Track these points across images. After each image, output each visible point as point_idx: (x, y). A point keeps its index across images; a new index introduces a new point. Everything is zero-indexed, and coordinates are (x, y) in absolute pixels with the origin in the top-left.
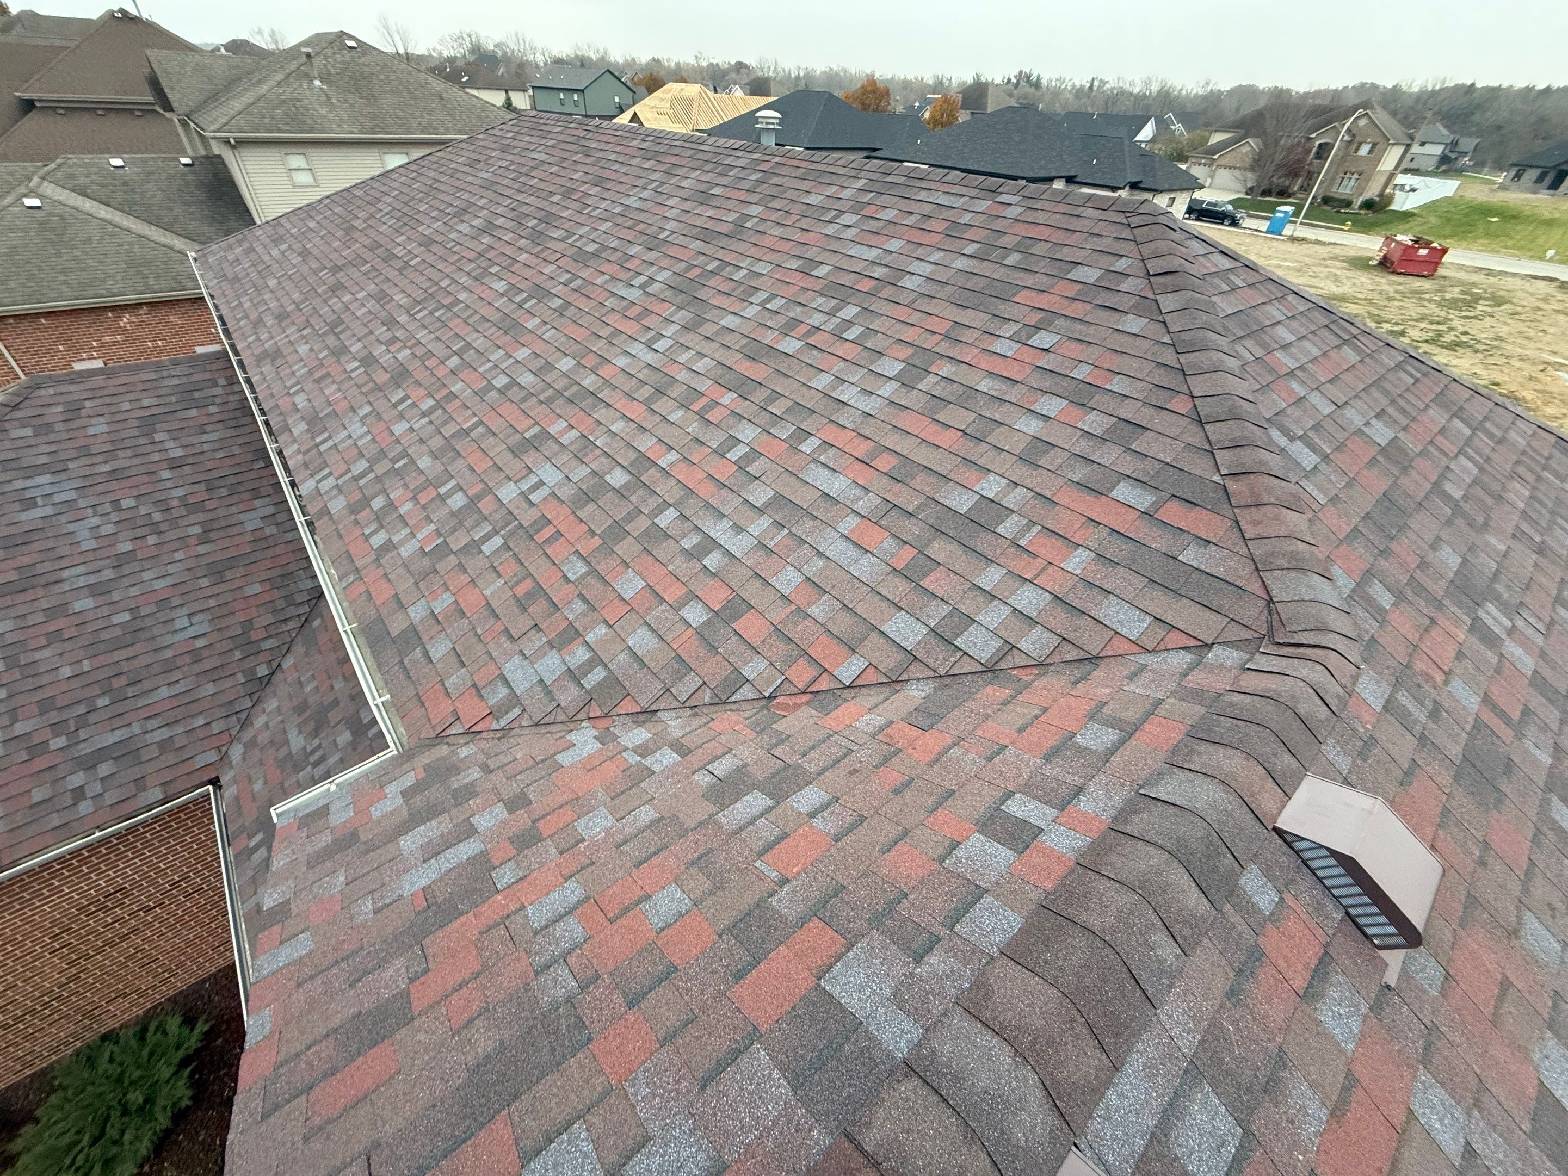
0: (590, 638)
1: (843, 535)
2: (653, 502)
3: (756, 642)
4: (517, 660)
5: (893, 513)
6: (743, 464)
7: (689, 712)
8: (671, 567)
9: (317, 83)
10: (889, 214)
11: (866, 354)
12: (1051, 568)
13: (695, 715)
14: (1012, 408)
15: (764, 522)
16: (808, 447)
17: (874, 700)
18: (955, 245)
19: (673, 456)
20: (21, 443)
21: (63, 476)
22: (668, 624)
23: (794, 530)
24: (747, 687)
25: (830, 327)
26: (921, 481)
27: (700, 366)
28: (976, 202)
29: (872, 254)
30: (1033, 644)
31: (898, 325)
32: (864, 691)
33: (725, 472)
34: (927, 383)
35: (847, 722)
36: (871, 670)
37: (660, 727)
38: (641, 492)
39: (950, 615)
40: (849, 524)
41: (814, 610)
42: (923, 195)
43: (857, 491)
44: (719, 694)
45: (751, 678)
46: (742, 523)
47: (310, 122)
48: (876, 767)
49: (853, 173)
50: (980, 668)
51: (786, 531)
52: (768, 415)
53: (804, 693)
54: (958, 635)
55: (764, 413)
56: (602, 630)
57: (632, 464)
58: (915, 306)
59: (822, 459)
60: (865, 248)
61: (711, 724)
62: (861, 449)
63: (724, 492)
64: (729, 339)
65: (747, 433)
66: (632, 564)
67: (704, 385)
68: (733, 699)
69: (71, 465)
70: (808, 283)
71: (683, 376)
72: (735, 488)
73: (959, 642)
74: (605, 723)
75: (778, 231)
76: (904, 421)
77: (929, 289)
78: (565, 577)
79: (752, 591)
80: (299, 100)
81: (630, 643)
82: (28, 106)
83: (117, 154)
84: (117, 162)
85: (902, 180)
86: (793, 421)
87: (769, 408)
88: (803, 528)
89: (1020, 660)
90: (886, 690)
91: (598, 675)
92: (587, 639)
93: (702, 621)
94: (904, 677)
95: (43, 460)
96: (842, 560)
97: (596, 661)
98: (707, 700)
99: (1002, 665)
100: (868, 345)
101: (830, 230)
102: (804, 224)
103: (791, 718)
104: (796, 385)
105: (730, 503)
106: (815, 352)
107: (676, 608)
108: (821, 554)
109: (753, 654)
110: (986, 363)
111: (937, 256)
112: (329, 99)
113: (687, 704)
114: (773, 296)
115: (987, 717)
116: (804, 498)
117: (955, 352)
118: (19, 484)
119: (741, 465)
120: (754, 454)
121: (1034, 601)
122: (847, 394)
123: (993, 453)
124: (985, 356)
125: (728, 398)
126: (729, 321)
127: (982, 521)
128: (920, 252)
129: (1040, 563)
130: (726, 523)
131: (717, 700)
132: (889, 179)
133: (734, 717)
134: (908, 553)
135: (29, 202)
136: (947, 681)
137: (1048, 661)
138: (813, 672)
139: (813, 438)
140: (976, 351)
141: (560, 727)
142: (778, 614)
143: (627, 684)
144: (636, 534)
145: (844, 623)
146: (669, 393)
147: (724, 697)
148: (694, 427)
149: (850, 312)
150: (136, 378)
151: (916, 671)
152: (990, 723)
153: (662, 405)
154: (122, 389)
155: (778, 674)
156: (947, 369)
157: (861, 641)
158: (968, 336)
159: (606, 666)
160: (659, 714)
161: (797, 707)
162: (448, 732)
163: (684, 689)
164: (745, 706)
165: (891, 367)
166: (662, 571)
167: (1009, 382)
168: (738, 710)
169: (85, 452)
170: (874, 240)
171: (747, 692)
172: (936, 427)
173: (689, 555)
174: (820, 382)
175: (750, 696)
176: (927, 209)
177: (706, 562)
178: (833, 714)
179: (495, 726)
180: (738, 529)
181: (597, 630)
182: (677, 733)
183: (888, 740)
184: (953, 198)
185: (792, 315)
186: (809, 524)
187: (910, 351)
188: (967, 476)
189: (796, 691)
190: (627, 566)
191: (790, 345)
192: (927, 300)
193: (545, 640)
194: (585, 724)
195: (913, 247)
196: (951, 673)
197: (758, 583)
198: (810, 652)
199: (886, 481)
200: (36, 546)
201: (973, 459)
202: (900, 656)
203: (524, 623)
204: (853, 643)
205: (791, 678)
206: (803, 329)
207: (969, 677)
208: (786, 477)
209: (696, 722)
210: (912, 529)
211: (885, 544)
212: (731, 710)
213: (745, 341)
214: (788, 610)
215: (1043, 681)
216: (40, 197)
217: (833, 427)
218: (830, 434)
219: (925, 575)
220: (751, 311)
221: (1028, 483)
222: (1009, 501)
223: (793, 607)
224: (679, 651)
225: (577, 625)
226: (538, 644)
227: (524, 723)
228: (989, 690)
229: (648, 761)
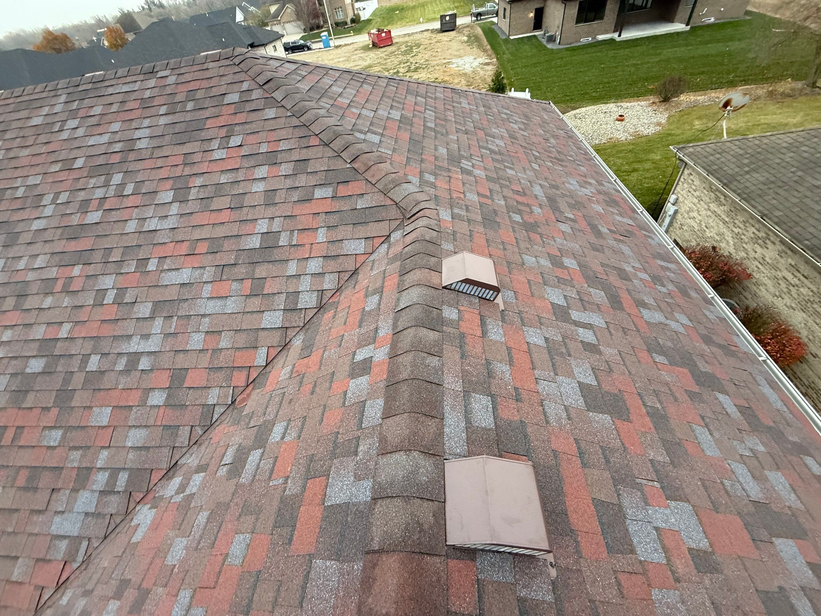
0: (99, 464)
1: (208, 298)
2: (76, 363)
3: (204, 384)
4: (57, 519)
5: (225, 269)
6: (119, 301)
7: (195, 447)
8: (120, 387)
10: (98, 110)
11: (146, 197)
12: (313, 246)
13: (200, 445)
14: (245, 183)
15: (159, 322)
16: (152, 266)
17: (282, 362)
18: (153, 111)
19: (66, 327)
22: (146, 416)
23: (179, 314)
24: (217, 408)
25: (112, 191)
26: (227, 245)
27: (39, 262)
28: (147, 82)
29: (105, 138)
30: (329, 283)
31: (153, 172)
32: (275, 361)
33: (112, 313)
34: (193, 194)
35: (276, 381)
36: (271, 350)
37: (184, 469)
38: (62, 361)
39: (287, 297)
40: (207, 290)
41: (223, 344)
42: (110, 90)
43: (198, 271)
44: (204, 424)
45: (215, 402)
46: (145, 332)
48: (299, 390)
49: (52, 94)
50: (316, 310)
51: (175, 318)
52: (112, 264)
53: (248, 386)
54: (297, 304)
55: (108, 265)
56: (105, 454)
57: (39, 350)
58: (155, 156)
59: (165, 267)
60: (98, 137)
61: (212, 442)
62: (184, 249)
63: (120, 323)
64: (48, 235)
65: (108, 282)
66: (93, 404)
67: (53, 273)
68: (214, 420)
70: (75, 175)
71: (31, 276)
72: (126, 317)
73: (299, 306)
74: (150, 496)
75: (26, 152)
76: (196, 220)
77: (155, 143)
78: (49, 448)
79: (181, 361)
81: (129, 444)
85: (90, 86)
86: (132, 258)
87: (110, 260)
88: (184, 309)
89: (329, 294)
90: (284, 352)
91: (123, 478)
92: (99, 466)
93: (164, 398)
94: (288, 340)
96: (218, 310)
97: (115, 472)
98: (201, 432)
99: (324, 302)
100: (144, 191)
101: (65, 135)
102: (43, 139)
103: (250, 403)
104: (117, 238)
105: (129, 327)
106: (113, 213)
107: (143, 403)
108: (204, 316)
109: (208, 390)
110: (214, 167)
111: (146, 123)
113: (191, 444)
114: (57, 195)
115: (330, 328)
116: (172, 294)
117: (196, 170)
119: (118, 302)
120: (121, 291)
121: (317, 265)
122: (152, 225)
123: (251, 210)
124: (213, 164)
125: (77, 271)
126: (37, 225)
127: (270, 245)
128: (134, 125)
129: (308, 247)
130: (136, 339)
131: (206, 428)
132: (81, 88)
133: (221, 427)
134: (248, 283)
136: (307, 327)
137: (340, 286)
138: (245, 373)
139: (151, 260)
140: (206, 164)
141: (122, 525)
142: (205, 361)
143: (147, 466)
144: (80, 387)
145: (241, 340)
146: (29, 292)
147: (209, 423)
148: (67, 301)
149: (117, 179)
151: (291, 333)
152: (333, 330)
153: (30, 303)
155: (228, 389)
156: (199, 181)
157: (256, 340)
158: (197, 158)
159: (124, 469)
160: (179, 463)
161: (249, 395)
162: (43, 601)
163: (183, 437)
164: (223, 418)
165: (168, 196)
166: (114, 394)
167: (235, 171)
168: (221, 422)
170: (100, 130)
171: (218, 410)
172: (214, 215)
173: (127, 371)
174: (131, 226)
175: (222, 410)
176: (120, 98)
177: (141, 367)
178: (268, 384)
179: (75, 565)
180: (146, 337)
181: (101, 456)
182: (196, 462)
183: (297, 374)
184: (131, 85)
185: (80, 199)
186: (185, 305)
187: (171, 182)
188: (247, 228)
189: (243, 389)
190: (91, 408)
191: (94, 217)
192: (159, 150)
193: (68, 492)
194: (138, 508)
195: (127, 124)
196: (306, 322)
197: (181, 355)
198: (236, 365)
199: (210, 257)
201: (245, 219)
202: (279, 333)
203: (42, 497)
204: (253, 345)
205: (236, 385)
206: (94, 204)
207: (315, 317)
208: (152, 291)
209: (203, 448)
210: (241, 271)
211: (233, 287)
212: (218, 425)
213: (60, 231)
214: (209, 355)
215: (343, 295)
217: (159, 247)
218: (161, 251)
219: (263, 288)
220: (49, 211)
221: (277, 214)
222: (275, 228)
223: (210, 352)
224: (164, 423)
225: (84, 465)
226: (64, 499)
227: (96, 545)
228: (326, 316)
229: (188, 492)
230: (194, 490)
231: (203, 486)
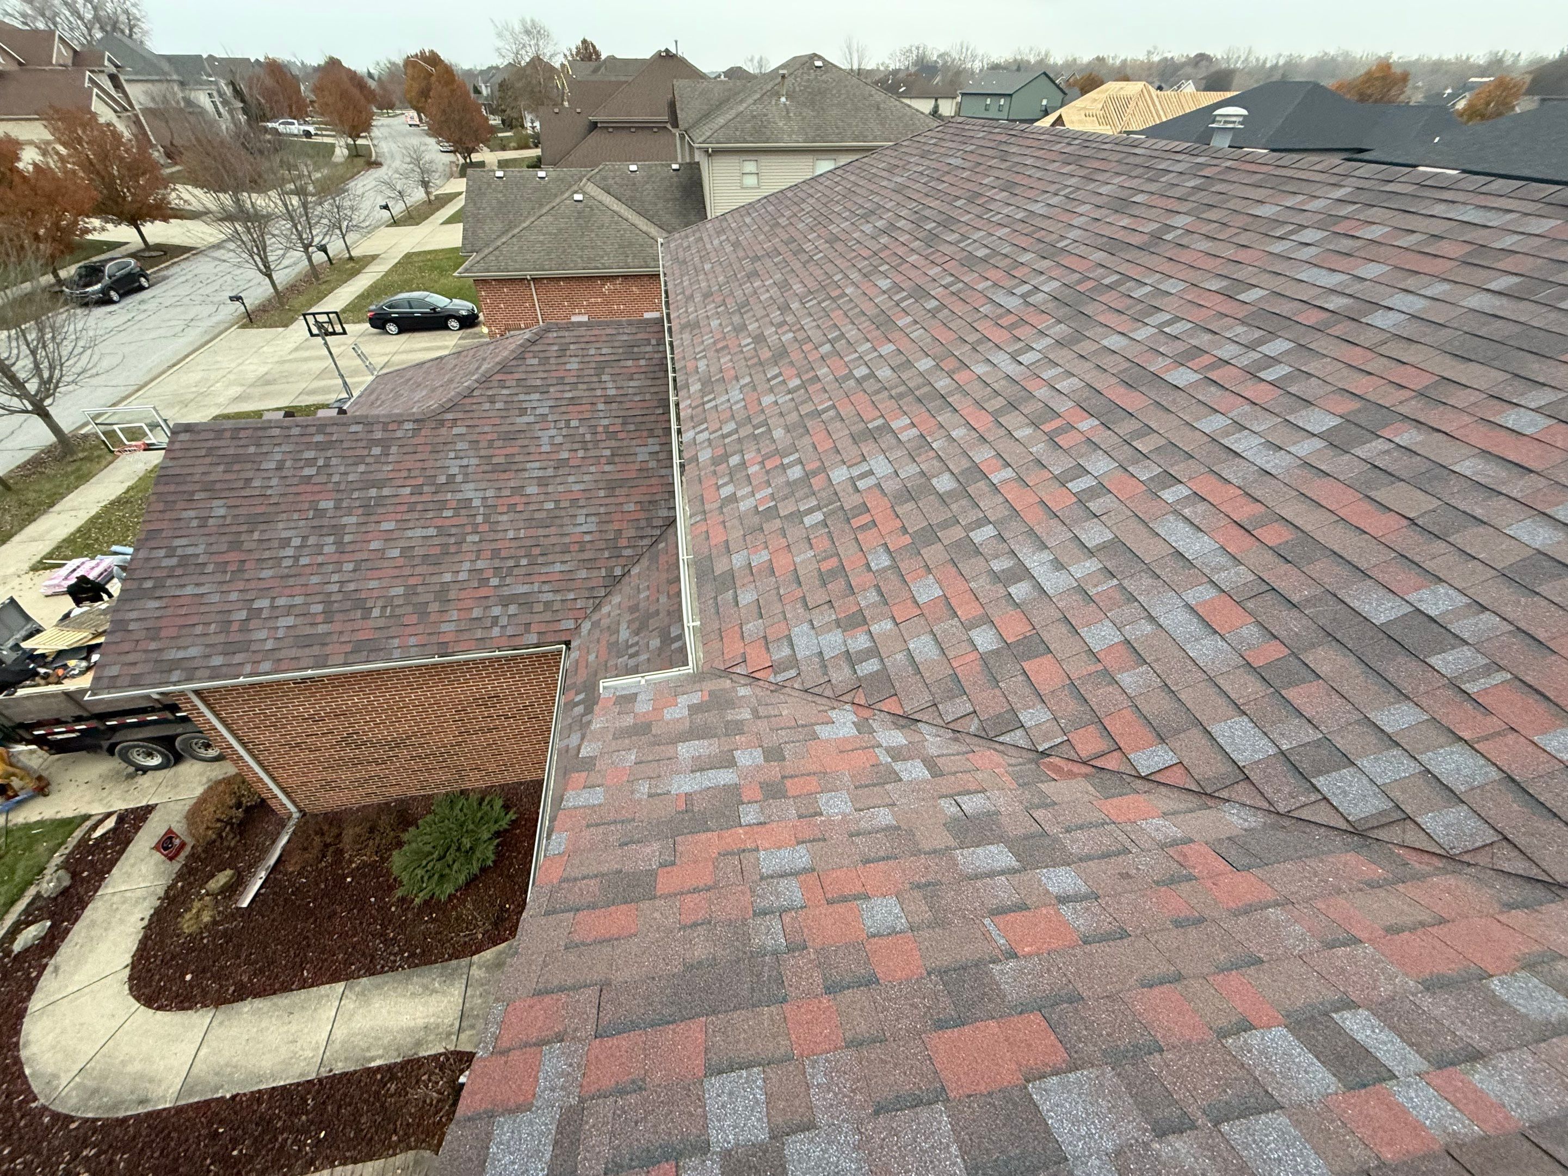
0: (875, 628)
1: (1187, 605)
2: (974, 515)
3: (1044, 690)
4: (806, 627)
5: (1268, 596)
6: (1084, 497)
7: (951, 735)
8: (973, 585)
9: (783, 99)
10: (1375, 232)
11: (1286, 400)
12: (1511, 737)
13: (956, 740)
14: (1510, 505)
15: (1091, 565)
16: (1169, 495)
17: (1172, 805)
18: (1478, 276)
19: (1008, 473)
20: (530, 369)
21: (546, 396)
22: (954, 641)
23: (1126, 583)
24: (1019, 732)
25: (1244, 361)
26: (1321, 568)
27: (1063, 385)
28: (1533, 220)
29: (1331, 280)
30: (1447, 826)
31: (1346, 372)
32: (1163, 790)
33: (1061, 501)
34: (1371, 449)
35: (1132, 816)
36: (1179, 771)
37: (917, 738)
38: (964, 502)
39: (1317, 744)
40: (1201, 594)
41: (1126, 679)
42: (1439, 209)
43: (1223, 560)
44: (987, 728)
45: (1027, 725)
46: (1064, 559)
47: (768, 133)
48: (1157, 883)
49: (1334, 180)
50: (1344, 826)
51: (1115, 582)
52: (1132, 449)
53: (1084, 763)
54: (1320, 773)
55: (1127, 447)
56: (888, 625)
57: (962, 473)
58: (1382, 350)
59: (1187, 512)
60: (1324, 272)
61: (971, 755)
62: (1245, 512)
63: (1054, 522)
64: (1108, 361)
65: (1100, 465)
66: (934, 571)
67: (1064, 406)
68: (1001, 739)
69: (552, 389)
70: (1228, 307)
71: (1042, 392)
72: (1067, 522)
73: (1320, 782)
74: (866, 713)
75: (1205, 245)
76: (1319, 489)
77: (1411, 330)
78: (868, 565)
79: (1055, 635)
80: (765, 115)
81: (911, 646)
82: (594, 126)
83: (634, 161)
84: (633, 168)
85: (1410, 189)
86: (1161, 462)
87: (1134, 444)
88: (1139, 585)
89: (1413, 837)
90: (1193, 801)
91: (871, 666)
92: (872, 629)
93: (990, 648)
94: (1224, 794)
95: (539, 382)
96: (1179, 634)
97: (874, 652)
98: (973, 729)
99: (1382, 834)
100: (1293, 389)
101: (1278, 247)
102: (1243, 239)
103: (1062, 785)
104: (1177, 422)
105: (1057, 536)
106: (1213, 389)
107: (968, 627)
108: (1152, 619)
109: (1037, 700)
110: (1478, 436)
111: (1439, 289)
112: (788, 113)
113: (951, 726)
114: (1177, 319)
115: (1339, 891)
116: (1149, 550)
117: (1433, 417)
118: (522, 397)
119: (1081, 500)
120: (1101, 489)
121: (1466, 771)
122: (1241, 443)
123: (1455, 557)
124: (1483, 428)
125: (1087, 424)
126: (1113, 341)
127: (1407, 642)
128: (1411, 283)
129: (1493, 724)
130: (1046, 556)
131: (983, 734)
132: (1390, 187)
133: (997, 758)
134: (1275, 651)
135: (578, 197)
136: (1287, 823)
137: (1466, 858)
138: (1103, 745)
139: (1180, 487)
140: (1467, 419)
141: (824, 701)
142: (1080, 668)
143: (897, 685)
144: (946, 542)
145: (1158, 705)
146: (1021, 408)
147: (992, 734)
148: (1039, 448)
149: (1277, 347)
150: (603, 332)
151: (1242, 792)
152: (1341, 900)
153: (1011, 420)
154: (593, 339)
155: (1060, 732)
156: (1410, 436)
157: (1177, 732)
158: (1460, 398)
159: (882, 660)
160: (920, 724)
161: (1071, 775)
162: (734, 670)
163: (954, 709)
164: (1012, 751)
165: (1319, 421)
166: (961, 585)
167: (1516, 470)
168: (1002, 752)
169: (561, 381)
170: (1342, 263)
171: (1018, 737)
172: (1367, 506)
173: (996, 577)
174: (1213, 424)
175: (1021, 743)
176: (1438, 227)
177: (1012, 590)
178: (1115, 801)
179: (772, 679)
180: (1059, 565)
181: (883, 624)
182: (933, 751)
183: (1181, 859)
184: (1490, 214)
185: (1194, 342)
186: (1147, 581)
187: (1356, 405)
188: (1399, 577)
189: (1076, 757)
190: (929, 571)
191: (1183, 377)
192: (1404, 344)
193: (834, 617)
194: (847, 707)
195: (1400, 274)
196: (1295, 814)
197: (1064, 629)
198: (1106, 723)
199: (1269, 557)
200: (519, 442)
201: (1416, 559)
202: (1224, 768)
203: (819, 596)
204: (1164, 731)
205: (1073, 741)
206: (1206, 360)
207: (1323, 830)
208: (1133, 524)
209: (955, 747)
210: (1292, 624)
211: (1245, 632)
212: (995, 750)
213: (1128, 365)
214: (1092, 668)
215: (1452, 881)
216: (584, 193)
217: (1213, 479)
218: (1206, 486)
219: (1291, 684)
220: (1142, 334)
221: (1508, 611)
222: (1465, 627)
223: (1100, 667)
224: (958, 671)
225: (866, 613)
226: (827, 619)
227: (796, 686)
228: (1351, 858)
229: (898, 766)
230: (905, 776)
231: (916, 787)
